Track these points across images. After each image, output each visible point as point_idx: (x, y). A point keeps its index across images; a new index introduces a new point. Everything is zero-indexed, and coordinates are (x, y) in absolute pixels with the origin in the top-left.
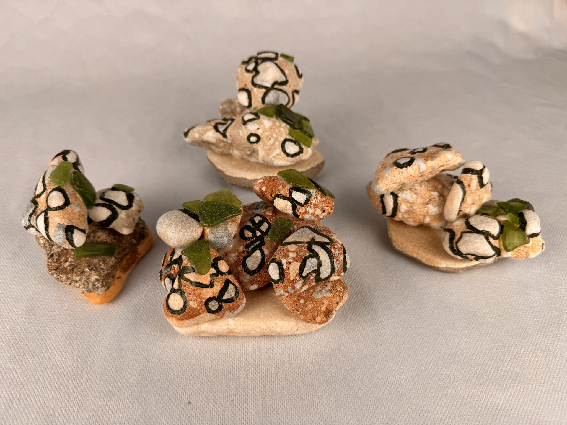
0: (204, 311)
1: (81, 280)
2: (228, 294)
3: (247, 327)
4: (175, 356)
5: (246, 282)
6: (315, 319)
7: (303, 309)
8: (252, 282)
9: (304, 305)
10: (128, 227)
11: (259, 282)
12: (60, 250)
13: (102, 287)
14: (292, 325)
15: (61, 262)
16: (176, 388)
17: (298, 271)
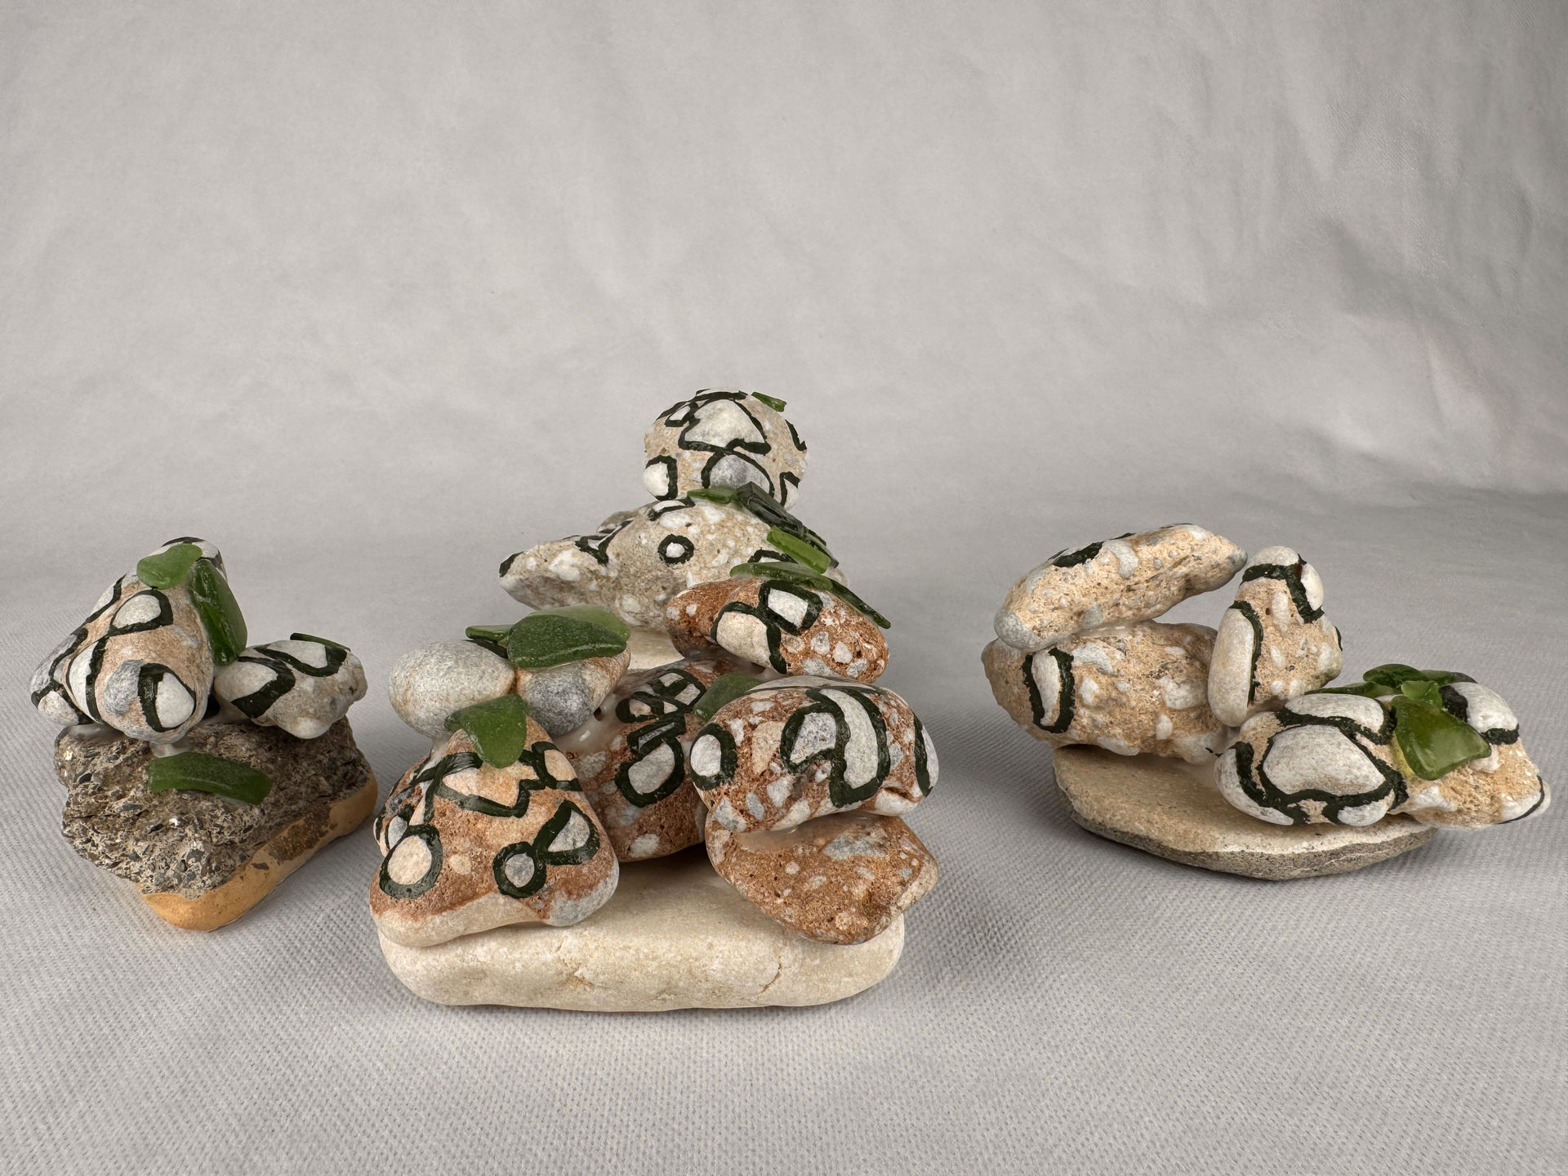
0: (489, 889)
1: (149, 851)
2: (566, 836)
3: (618, 954)
4: (382, 1061)
5: (625, 827)
6: (832, 919)
7: (793, 888)
8: (641, 827)
9: (800, 879)
10: (316, 716)
11: (662, 827)
12: (111, 766)
13: (203, 875)
14: (761, 955)
15: (106, 797)
16: (365, 1139)
17: (778, 745)
